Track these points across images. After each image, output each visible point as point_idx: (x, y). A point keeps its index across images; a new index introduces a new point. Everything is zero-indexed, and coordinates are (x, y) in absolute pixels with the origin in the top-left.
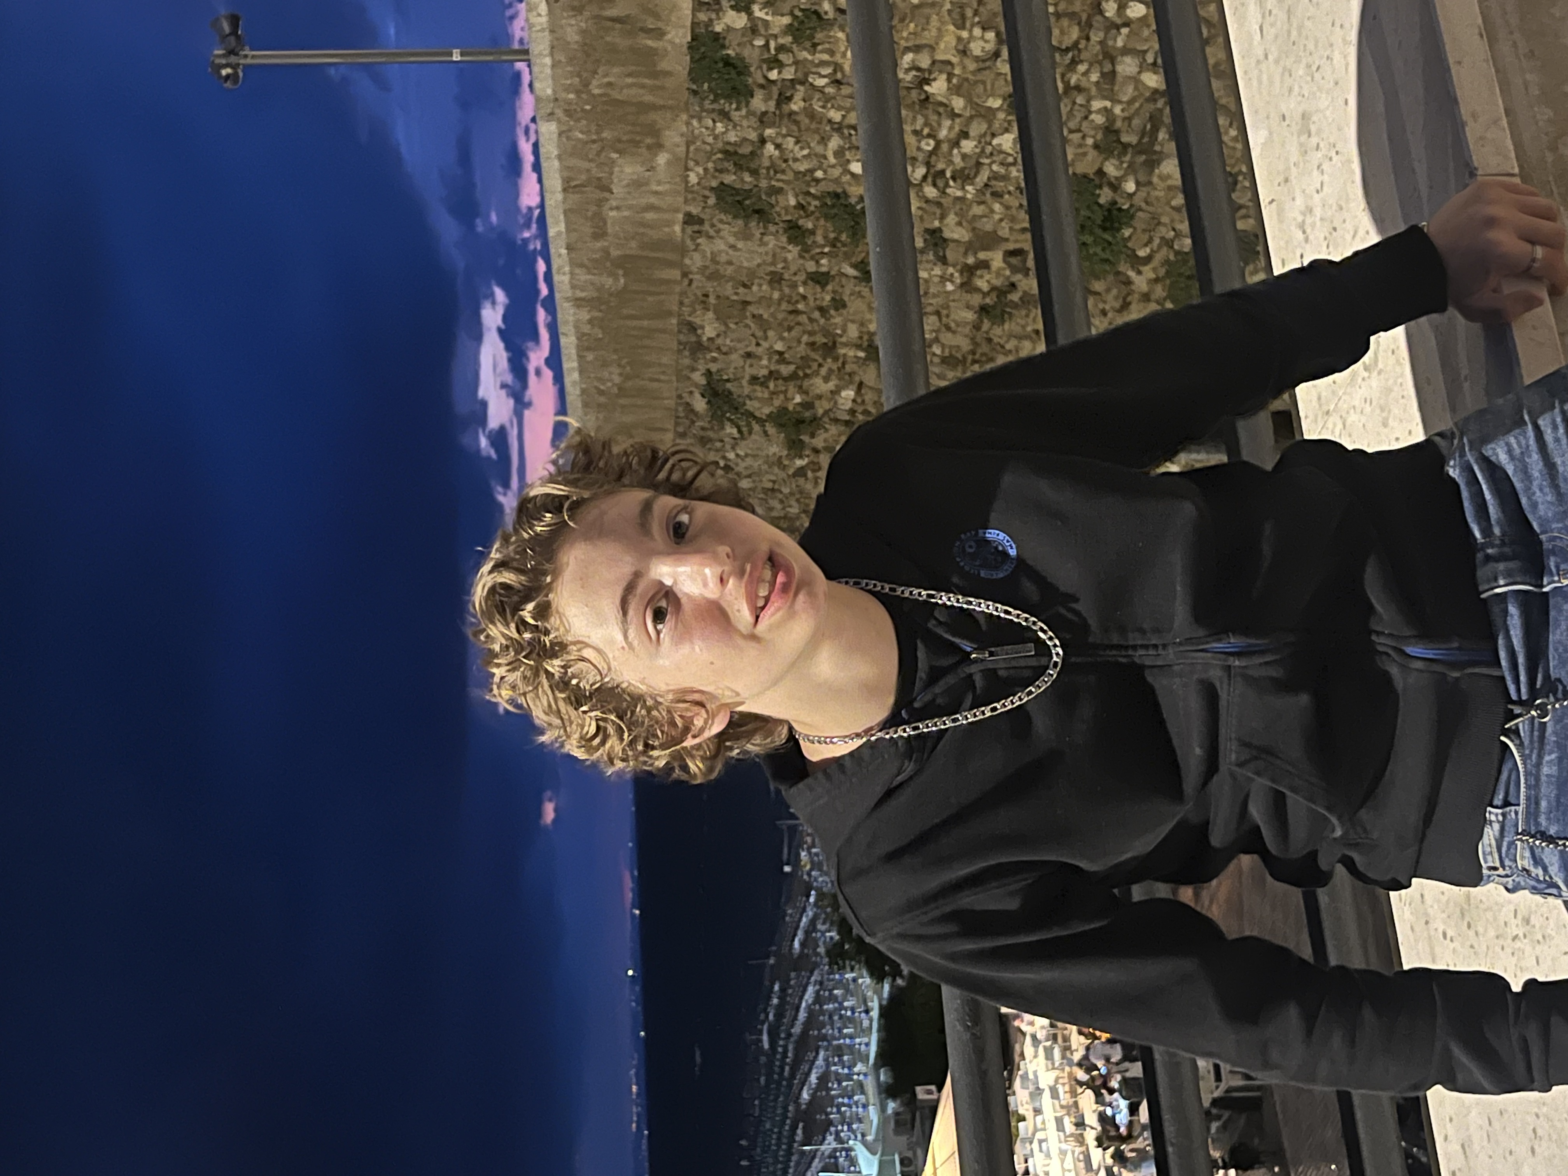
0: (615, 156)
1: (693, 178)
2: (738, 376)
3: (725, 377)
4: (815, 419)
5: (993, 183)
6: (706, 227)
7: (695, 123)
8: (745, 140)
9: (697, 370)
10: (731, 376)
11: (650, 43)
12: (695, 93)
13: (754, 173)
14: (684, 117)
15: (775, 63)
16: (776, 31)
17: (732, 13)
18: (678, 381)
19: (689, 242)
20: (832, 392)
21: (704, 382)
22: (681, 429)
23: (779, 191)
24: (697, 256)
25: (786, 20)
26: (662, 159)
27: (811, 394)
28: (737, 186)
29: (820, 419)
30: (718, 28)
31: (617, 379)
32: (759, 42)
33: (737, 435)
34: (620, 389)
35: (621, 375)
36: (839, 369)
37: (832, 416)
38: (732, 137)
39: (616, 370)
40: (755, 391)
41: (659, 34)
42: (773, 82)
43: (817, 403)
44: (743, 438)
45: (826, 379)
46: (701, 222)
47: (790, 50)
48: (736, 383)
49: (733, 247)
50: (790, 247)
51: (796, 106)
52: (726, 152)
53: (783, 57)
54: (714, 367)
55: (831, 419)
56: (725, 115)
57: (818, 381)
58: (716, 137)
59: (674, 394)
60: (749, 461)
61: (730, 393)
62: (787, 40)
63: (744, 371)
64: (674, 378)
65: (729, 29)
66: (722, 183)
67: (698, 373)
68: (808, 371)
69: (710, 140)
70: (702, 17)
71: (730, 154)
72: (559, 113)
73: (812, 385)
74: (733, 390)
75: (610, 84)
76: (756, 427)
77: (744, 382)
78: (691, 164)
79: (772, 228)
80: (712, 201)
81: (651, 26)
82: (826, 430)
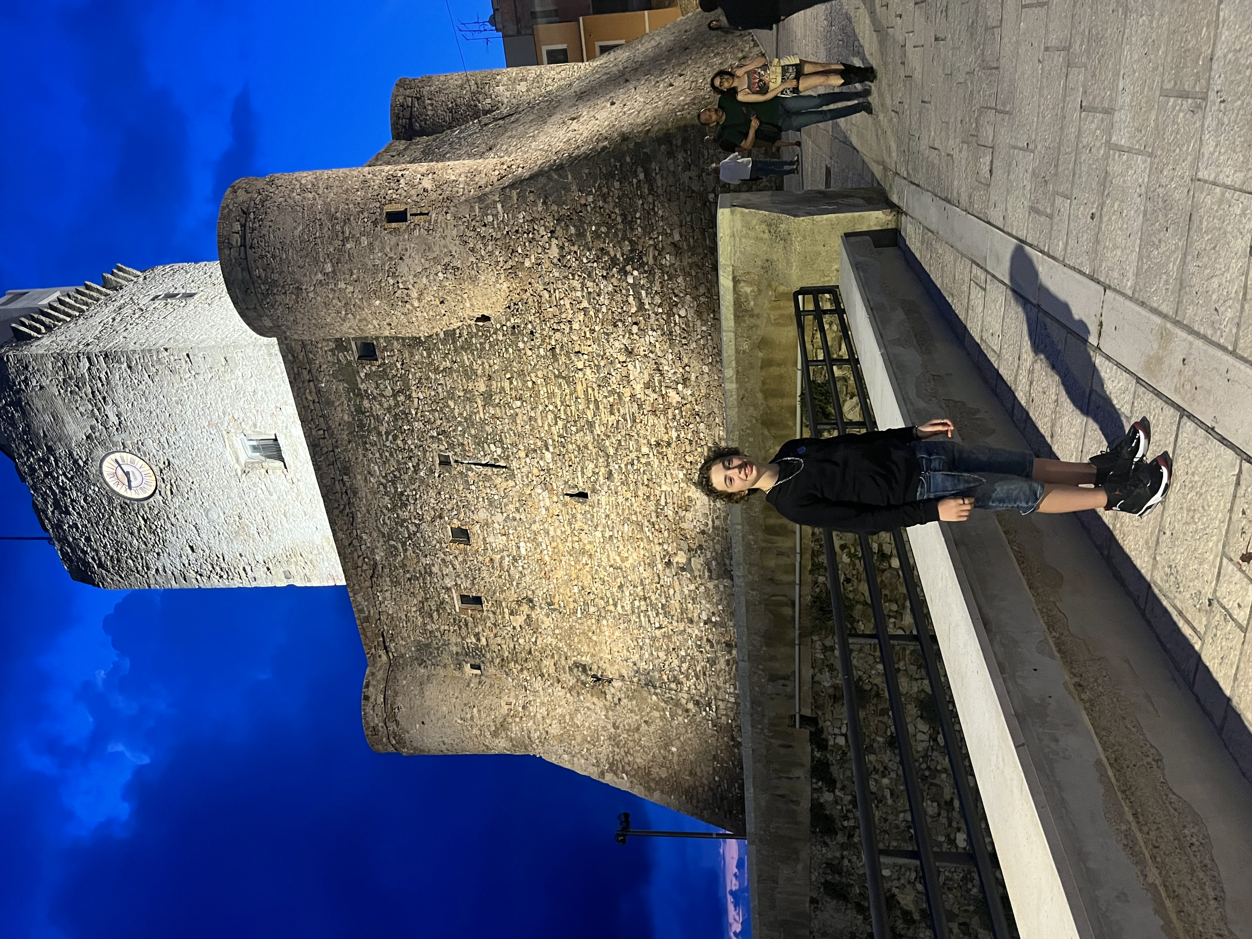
0: (779, 864)
1: (813, 878)
5: (947, 882)
6: (820, 905)
7: (814, 848)
8: (835, 857)
11: (795, 807)
12: (814, 833)
13: (840, 874)
14: (809, 845)
15: (846, 818)
16: (846, 803)
17: (827, 793)
19: (812, 913)
23: (852, 885)
24: (816, 921)
25: (849, 798)
26: (800, 867)
28: (833, 881)
30: (822, 801)
32: (839, 807)
38: (829, 856)
41: (797, 803)
42: (846, 827)
46: (817, 902)
47: (852, 811)
49: (832, 916)
50: (859, 917)
51: (856, 840)
52: (827, 864)
53: (849, 815)
56: (826, 844)
58: (823, 855)
62: (851, 807)
65: (826, 801)
66: (826, 880)
69: (820, 857)
70: (815, 796)
71: (829, 865)
72: (757, 841)
75: (778, 827)
78: (812, 870)
79: (849, 906)
80: (822, 890)
81: (794, 799)
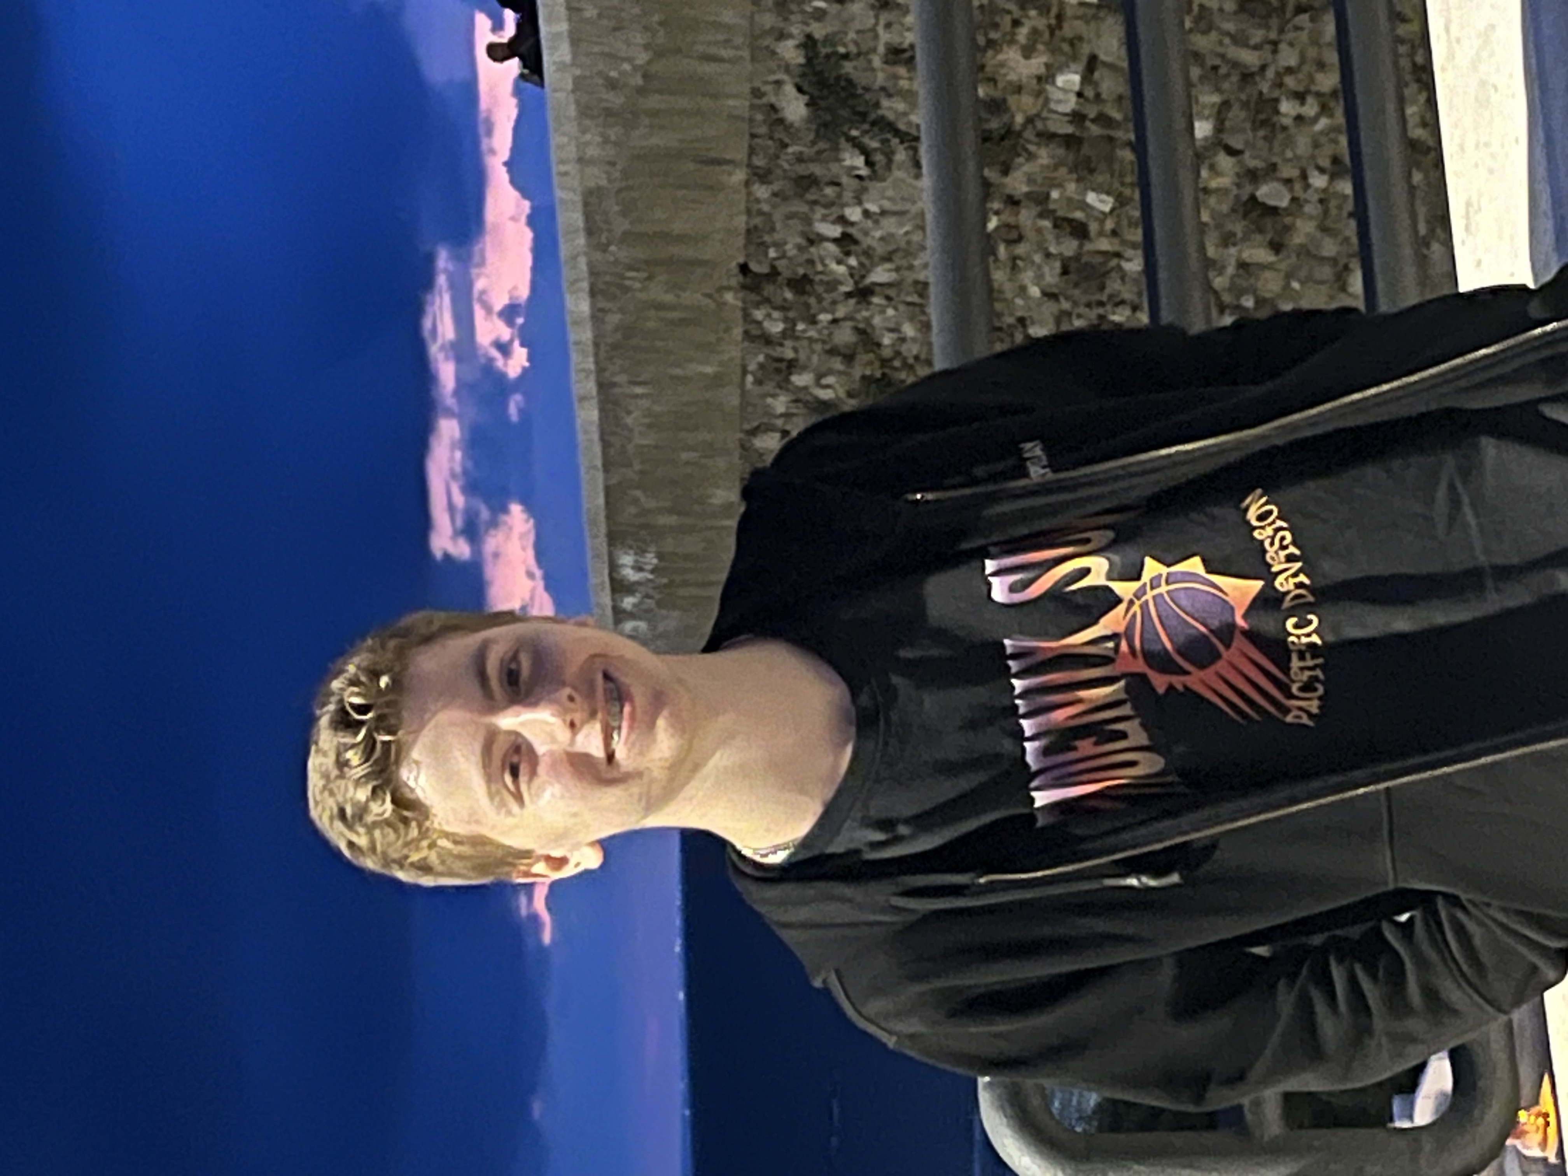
2: (864, 48)
3: (842, 50)
4: (1009, 133)
9: (790, 36)
10: (853, 49)
18: (753, 59)
20: (1039, 79)
21: (802, 60)
22: (759, 161)
27: (1001, 85)
29: (1019, 134)
31: (642, 57)
33: (864, 172)
34: (645, 76)
35: (646, 47)
36: (1052, 30)
37: (1040, 125)
39: (639, 39)
40: (896, 77)
43: (1012, 100)
44: (875, 176)
45: (1028, 52)
48: (861, 62)
54: (819, 31)
55: (1039, 135)
57: (1011, 55)
59: (746, 88)
60: (889, 225)
61: (850, 82)
63: (876, 37)
64: (746, 53)
67: (791, 43)
68: (993, 35)
73: (1002, 65)
74: (855, 76)
76: (901, 155)
77: (877, 62)
82: (1031, 157)
